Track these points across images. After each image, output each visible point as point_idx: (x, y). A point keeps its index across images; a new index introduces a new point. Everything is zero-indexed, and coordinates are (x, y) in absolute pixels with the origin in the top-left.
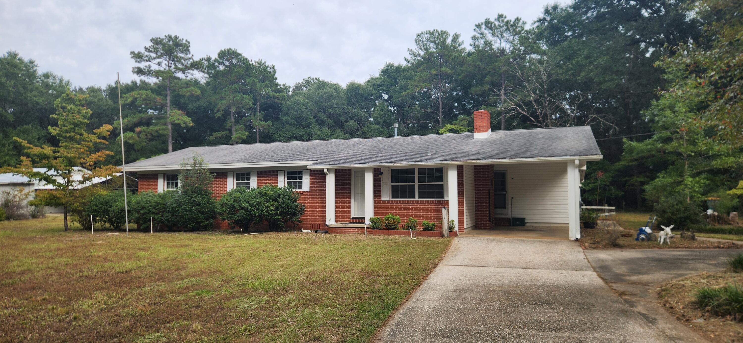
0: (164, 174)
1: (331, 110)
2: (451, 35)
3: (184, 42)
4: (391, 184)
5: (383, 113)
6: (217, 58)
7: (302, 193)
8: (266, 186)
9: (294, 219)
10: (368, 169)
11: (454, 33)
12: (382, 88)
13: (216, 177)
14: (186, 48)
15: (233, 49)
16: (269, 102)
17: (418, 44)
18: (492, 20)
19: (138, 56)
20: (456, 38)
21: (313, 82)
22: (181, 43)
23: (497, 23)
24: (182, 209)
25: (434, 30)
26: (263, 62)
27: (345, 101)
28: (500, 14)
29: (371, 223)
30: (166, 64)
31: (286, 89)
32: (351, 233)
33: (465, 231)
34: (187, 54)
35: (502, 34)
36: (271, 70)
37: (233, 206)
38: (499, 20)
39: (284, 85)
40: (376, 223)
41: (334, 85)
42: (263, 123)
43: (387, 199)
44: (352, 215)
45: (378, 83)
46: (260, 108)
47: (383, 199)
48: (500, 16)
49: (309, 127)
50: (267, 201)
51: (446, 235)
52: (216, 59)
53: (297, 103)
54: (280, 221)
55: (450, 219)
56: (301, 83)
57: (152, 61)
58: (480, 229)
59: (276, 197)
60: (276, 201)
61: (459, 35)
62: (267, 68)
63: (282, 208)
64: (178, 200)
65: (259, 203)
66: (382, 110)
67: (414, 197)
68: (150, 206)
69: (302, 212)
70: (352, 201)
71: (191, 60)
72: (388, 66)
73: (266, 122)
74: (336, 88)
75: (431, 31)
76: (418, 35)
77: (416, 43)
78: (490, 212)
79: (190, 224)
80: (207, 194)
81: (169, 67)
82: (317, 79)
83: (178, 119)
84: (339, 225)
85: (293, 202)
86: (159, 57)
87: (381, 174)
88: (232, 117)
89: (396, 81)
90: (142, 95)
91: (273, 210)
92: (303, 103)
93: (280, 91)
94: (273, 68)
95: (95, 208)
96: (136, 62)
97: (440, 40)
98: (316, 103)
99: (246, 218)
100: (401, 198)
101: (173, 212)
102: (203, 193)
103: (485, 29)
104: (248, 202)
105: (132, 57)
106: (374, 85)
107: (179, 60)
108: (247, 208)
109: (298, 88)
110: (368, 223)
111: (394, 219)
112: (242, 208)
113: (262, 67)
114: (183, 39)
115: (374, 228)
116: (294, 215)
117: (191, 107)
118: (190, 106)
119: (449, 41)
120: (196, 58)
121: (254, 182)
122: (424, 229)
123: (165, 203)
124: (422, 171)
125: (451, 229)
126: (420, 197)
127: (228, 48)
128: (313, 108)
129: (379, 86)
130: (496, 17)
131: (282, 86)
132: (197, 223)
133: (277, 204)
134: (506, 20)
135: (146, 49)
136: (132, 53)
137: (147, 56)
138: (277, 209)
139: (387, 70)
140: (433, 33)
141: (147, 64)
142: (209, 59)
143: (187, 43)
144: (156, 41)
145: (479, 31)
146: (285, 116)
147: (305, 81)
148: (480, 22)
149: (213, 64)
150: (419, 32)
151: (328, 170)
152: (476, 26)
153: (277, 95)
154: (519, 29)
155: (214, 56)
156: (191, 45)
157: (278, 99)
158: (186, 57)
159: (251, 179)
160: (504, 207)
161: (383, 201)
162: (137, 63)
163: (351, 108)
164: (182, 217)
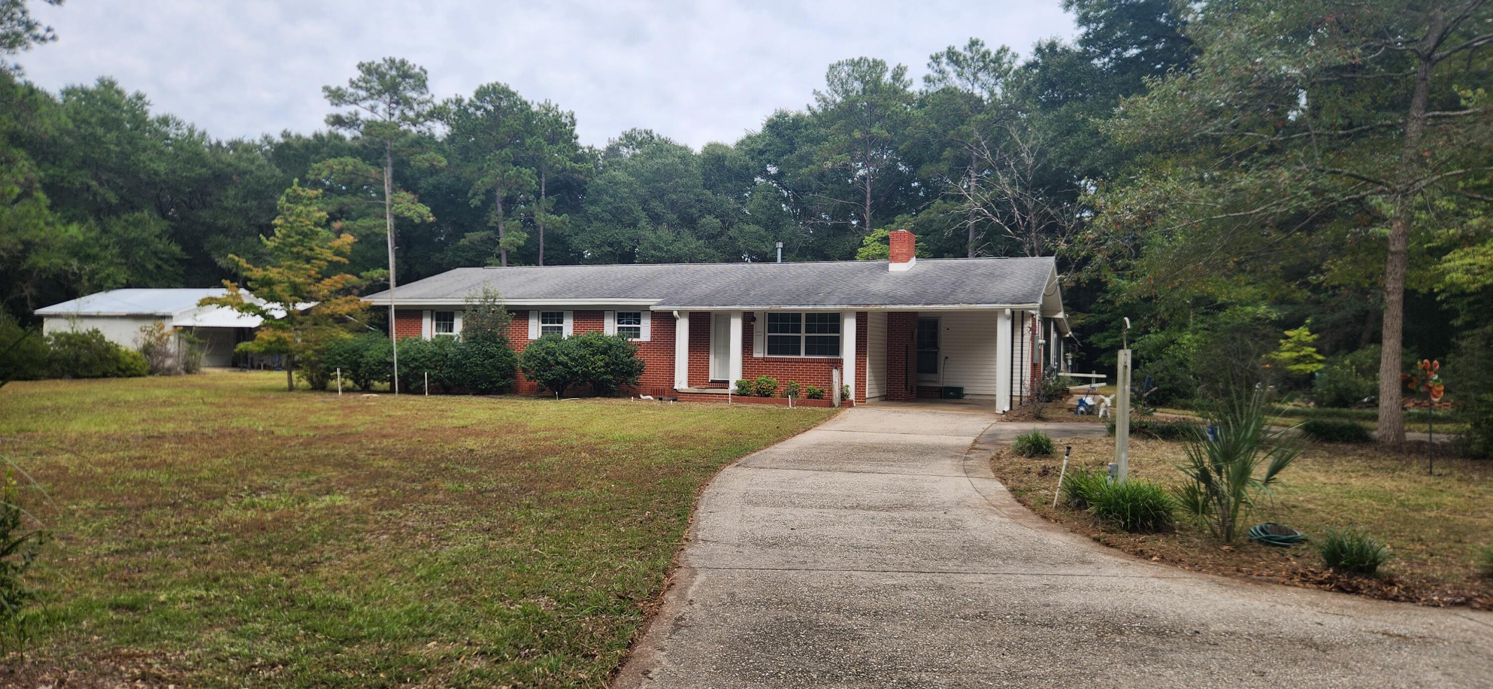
0: (432, 311)
1: (674, 197)
2: (891, 69)
3: (417, 70)
4: (767, 334)
5: (766, 203)
6: (473, 99)
7: (640, 344)
8: (588, 333)
9: (630, 379)
10: (736, 313)
11: (895, 66)
12: (766, 156)
13: (515, 318)
14: (421, 83)
15: (503, 84)
16: (562, 178)
17: (831, 83)
18: (959, 49)
19: (336, 96)
20: (899, 73)
21: (640, 139)
22: (413, 72)
23: (969, 55)
24: (471, 363)
25: (861, 59)
26: (553, 105)
27: (700, 181)
28: (974, 38)
29: (737, 388)
30: (384, 110)
31: (593, 155)
32: (710, 401)
33: (867, 401)
34: (422, 93)
35: (975, 75)
36: (568, 121)
37: (545, 360)
38: (971, 51)
39: (590, 148)
40: (744, 388)
41: (681, 148)
42: (554, 217)
43: (761, 356)
44: (711, 378)
45: (761, 147)
46: (546, 187)
47: (755, 355)
48: (974, 43)
49: (635, 226)
50: (594, 355)
51: (837, 405)
52: (471, 101)
53: (613, 182)
54: (610, 381)
55: (844, 384)
56: (617, 139)
57: (360, 103)
58: (893, 400)
59: (606, 349)
60: (605, 354)
61: (905, 68)
62: (561, 117)
63: (613, 364)
64: (465, 350)
65: (582, 357)
66: (765, 198)
67: (799, 354)
68: (424, 357)
69: (640, 370)
70: (712, 357)
71: (430, 105)
72: (777, 117)
73: (559, 216)
74: (684, 154)
75: (856, 59)
76: (832, 67)
77: (828, 80)
78: (906, 377)
79: (481, 384)
80: (504, 341)
81: (391, 115)
82: (647, 133)
83: (409, 210)
84: (694, 390)
85: (629, 357)
86: (371, 96)
87: (754, 319)
88: (499, 205)
89: (792, 144)
90: (347, 165)
91: (602, 367)
92: (624, 182)
93: (580, 159)
94: (572, 118)
95: (339, 358)
96: (332, 104)
97: (871, 76)
98: (647, 182)
99: (564, 378)
100: (781, 354)
101: (458, 366)
102: (498, 340)
103: (948, 64)
104: (567, 355)
105: (326, 97)
106: (753, 150)
107: (408, 102)
108: (567, 364)
109: (613, 150)
110: (733, 387)
111: (768, 383)
112: (558, 363)
113: (551, 115)
114: (415, 66)
115: (741, 395)
116: (630, 374)
117: (425, 184)
118: (423, 184)
119: (887, 78)
120: (438, 102)
121: (568, 328)
122: (810, 397)
123: (444, 353)
124: (811, 316)
125: (844, 396)
126: (806, 354)
127: (494, 82)
128: (642, 191)
129: (761, 152)
130: (967, 43)
131: (587, 151)
132: (491, 382)
133: (607, 359)
134: (983, 49)
135: (352, 83)
136: (326, 89)
137: (352, 95)
138: (607, 365)
139: (776, 123)
140: (859, 63)
141: (352, 108)
142: (459, 102)
143: (422, 73)
144: (369, 70)
145: (936, 67)
146: (592, 205)
147: (626, 136)
148: (938, 51)
149: (466, 110)
150: (835, 62)
151: (679, 312)
152: (932, 58)
153: (577, 166)
154: (1006, 66)
155: (468, 95)
156: (429, 76)
157: (580, 173)
158: (422, 98)
159: (565, 321)
160: (935, 371)
161: (756, 359)
162: (334, 107)
163: (709, 193)
164: (471, 373)
